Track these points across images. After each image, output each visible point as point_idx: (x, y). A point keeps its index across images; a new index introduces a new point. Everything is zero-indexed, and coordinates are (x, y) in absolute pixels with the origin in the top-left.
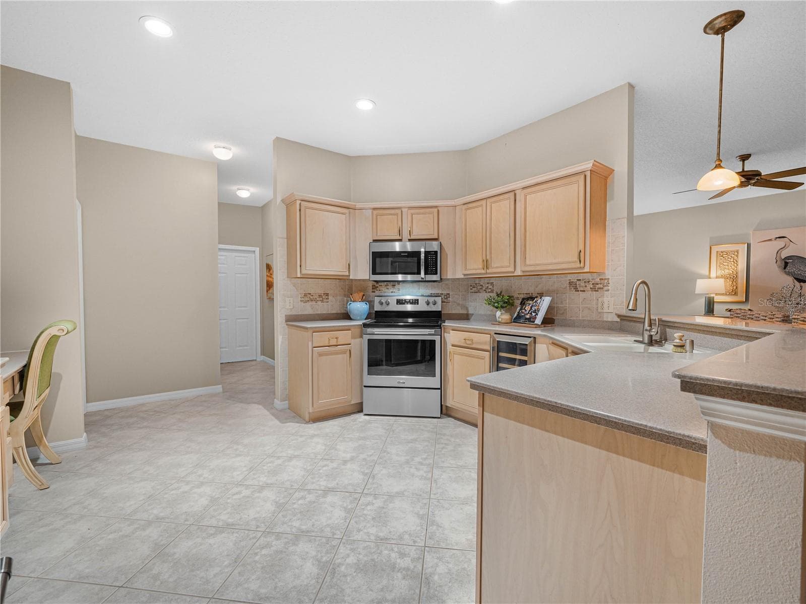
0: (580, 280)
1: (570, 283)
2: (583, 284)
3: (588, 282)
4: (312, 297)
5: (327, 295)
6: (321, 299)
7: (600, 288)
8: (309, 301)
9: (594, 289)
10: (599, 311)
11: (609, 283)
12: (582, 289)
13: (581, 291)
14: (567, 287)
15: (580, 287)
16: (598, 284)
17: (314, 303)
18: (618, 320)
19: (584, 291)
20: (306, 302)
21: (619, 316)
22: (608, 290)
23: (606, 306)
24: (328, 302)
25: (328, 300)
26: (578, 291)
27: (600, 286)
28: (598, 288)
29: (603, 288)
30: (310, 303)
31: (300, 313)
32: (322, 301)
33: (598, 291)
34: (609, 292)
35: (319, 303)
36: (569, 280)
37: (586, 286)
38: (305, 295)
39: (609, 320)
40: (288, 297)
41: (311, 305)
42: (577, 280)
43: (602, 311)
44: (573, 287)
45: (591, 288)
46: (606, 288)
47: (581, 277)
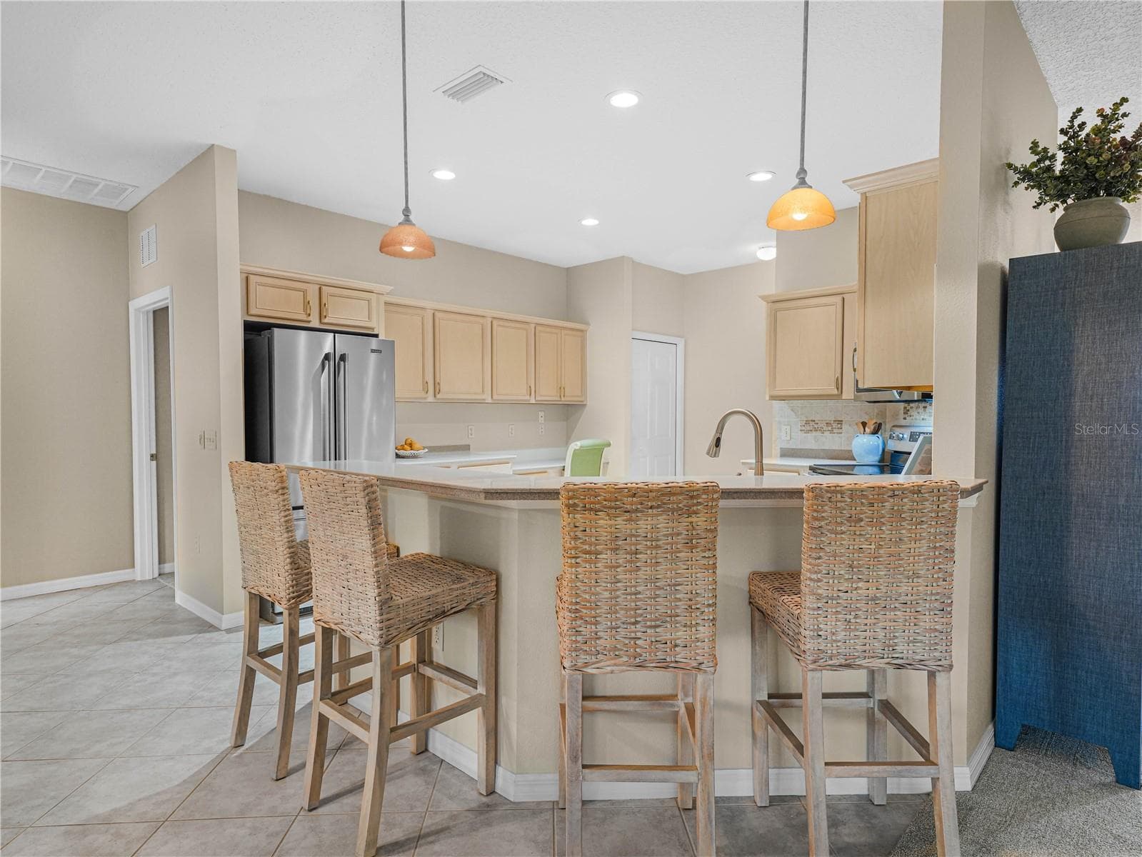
4: (816, 426)
5: (840, 422)
6: (830, 428)
8: (811, 431)
17: (819, 433)
20: (808, 432)
24: (841, 433)
25: (841, 431)
30: (814, 433)
31: (799, 447)
32: (831, 432)
35: (827, 434)
38: (807, 422)
40: (785, 425)
41: (815, 437)
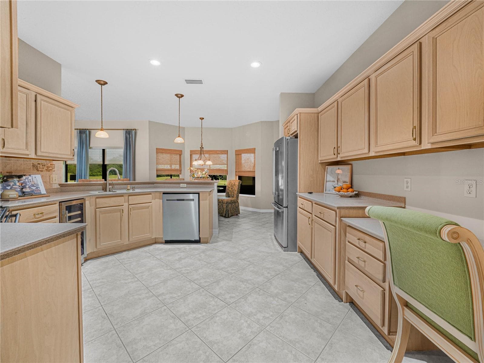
0: (39, 164)
1: (34, 166)
2: (41, 167)
3: (45, 165)
7: (51, 170)
9: (48, 170)
10: (51, 183)
11: (55, 167)
12: (41, 170)
13: (40, 171)
14: (31, 168)
15: (40, 168)
16: (49, 167)
18: (59, 187)
19: (42, 171)
21: (60, 185)
22: (54, 171)
23: (54, 179)
26: (39, 171)
27: (51, 168)
28: (50, 170)
29: (52, 170)
33: (50, 171)
34: (55, 172)
36: (33, 163)
37: (43, 168)
39: (55, 188)
42: (38, 164)
43: (52, 183)
44: (35, 168)
45: (46, 169)
46: (53, 170)
47: (40, 162)
